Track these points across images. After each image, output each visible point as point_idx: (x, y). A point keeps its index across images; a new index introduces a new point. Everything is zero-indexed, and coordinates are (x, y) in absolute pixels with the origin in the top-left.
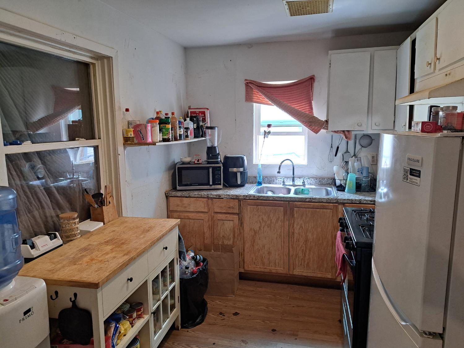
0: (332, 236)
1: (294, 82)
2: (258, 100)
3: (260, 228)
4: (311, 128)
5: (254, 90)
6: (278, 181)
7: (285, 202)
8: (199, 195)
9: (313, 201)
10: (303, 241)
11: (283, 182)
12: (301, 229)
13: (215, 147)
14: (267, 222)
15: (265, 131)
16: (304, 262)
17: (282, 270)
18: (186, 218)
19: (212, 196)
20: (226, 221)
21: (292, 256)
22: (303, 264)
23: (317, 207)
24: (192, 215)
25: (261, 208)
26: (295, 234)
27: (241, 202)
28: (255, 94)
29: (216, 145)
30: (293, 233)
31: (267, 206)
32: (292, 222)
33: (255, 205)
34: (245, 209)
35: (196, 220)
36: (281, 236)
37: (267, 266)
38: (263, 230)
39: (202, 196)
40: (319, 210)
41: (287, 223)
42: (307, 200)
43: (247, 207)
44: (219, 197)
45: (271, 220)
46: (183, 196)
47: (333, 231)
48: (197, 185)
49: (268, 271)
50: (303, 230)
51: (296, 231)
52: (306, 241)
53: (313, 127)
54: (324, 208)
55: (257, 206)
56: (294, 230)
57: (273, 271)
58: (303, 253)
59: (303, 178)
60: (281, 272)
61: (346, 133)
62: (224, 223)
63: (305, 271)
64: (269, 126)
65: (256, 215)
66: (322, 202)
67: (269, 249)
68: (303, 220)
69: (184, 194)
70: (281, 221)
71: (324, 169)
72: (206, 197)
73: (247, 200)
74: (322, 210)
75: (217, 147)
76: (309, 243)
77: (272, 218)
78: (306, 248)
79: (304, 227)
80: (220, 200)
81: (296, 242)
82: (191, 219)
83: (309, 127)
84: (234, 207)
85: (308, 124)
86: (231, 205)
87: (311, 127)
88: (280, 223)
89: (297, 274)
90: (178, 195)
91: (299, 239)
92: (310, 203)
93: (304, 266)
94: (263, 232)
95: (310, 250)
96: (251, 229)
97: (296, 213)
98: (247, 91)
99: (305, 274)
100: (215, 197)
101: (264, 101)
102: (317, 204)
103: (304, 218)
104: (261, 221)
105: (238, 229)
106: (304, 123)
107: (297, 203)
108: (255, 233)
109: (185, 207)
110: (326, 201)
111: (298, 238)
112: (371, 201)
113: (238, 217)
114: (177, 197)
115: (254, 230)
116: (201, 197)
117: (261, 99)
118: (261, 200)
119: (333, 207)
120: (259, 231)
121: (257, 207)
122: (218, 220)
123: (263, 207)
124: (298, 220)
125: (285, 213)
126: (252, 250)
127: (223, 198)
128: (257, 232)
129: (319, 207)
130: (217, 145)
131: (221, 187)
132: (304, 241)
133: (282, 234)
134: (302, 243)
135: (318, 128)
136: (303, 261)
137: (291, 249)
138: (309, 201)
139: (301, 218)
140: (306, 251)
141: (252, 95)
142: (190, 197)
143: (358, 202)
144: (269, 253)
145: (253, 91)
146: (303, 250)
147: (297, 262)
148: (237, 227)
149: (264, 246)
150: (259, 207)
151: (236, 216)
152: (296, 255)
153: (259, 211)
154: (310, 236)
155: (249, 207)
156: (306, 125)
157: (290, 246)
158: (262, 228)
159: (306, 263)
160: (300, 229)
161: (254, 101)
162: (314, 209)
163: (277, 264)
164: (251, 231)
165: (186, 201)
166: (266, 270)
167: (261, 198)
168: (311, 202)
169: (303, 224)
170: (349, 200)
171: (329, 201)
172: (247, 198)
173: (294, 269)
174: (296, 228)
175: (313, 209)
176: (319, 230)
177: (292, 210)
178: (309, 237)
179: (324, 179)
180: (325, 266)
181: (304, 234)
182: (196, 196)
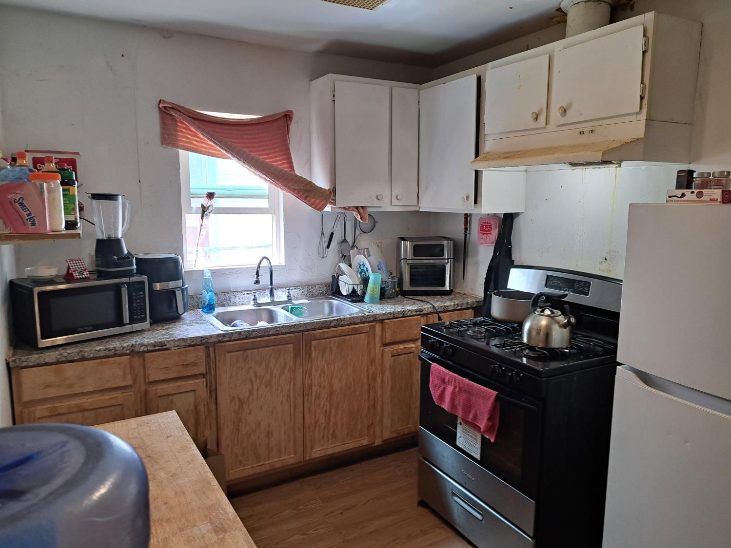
0: (368, 376)
1: (258, 119)
2: (189, 145)
3: (251, 392)
4: (309, 201)
5: (179, 124)
6: (237, 298)
7: (296, 334)
8: (110, 350)
9: (341, 324)
10: (326, 396)
11: (254, 299)
12: (322, 376)
13: (118, 241)
14: (264, 377)
15: (202, 205)
16: (328, 431)
17: (293, 457)
18: (75, 410)
19: (142, 349)
20: (178, 396)
21: (309, 427)
22: (326, 435)
23: (347, 333)
24: (90, 400)
25: (252, 353)
26: (313, 387)
27: (211, 349)
28: (182, 132)
29: (120, 236)
30: (310, 386)
31: (265, 347)
32: (309, 367)
33: (241, 350)
34: (222, 361)
35: (102, 410)
36: (289, 396)
37: (265, 461)
38: (257, 394)
39: (116, 352)
40: (349, 337)
41: (300, 371)
42: (333, 324)
43: (225, 356)
44: (161, 347)
45: (271, 374)
46: (64, 359)
47: (370, 367)
48: (90, 328)
49: (267, 468)
50: (325, 376)
51: (316, 382)
52: (331, 394)
53: (313, 200)
54: (357, 332)
55: (245, 350)
56: (312, 381)
57: (278, 465)
58: (325, 417)
59: (288, 288)
60: (291, 461)
61: (361, 210)
62: (172, 401)
63: (331, 446)
64: (211, 196)
65: (242, 369)
66: (355, 324)
67: (269, 426)
68: (326, 361)
69: (65, 354)
70: (289, 370)
71: (311, 269)
72: (128, 352)
73: (224, 344)
74: (353, 336)
75: (123, 240)
76: (335, 397)
77: (272, 369)
78: (331, 406)
79: (326, 371)
80: (163, 353)
81: (315, 400)
82: (87, 410)
83: (306, 198)
84: (196, 362)
85: (303, 194)
86: (191, 359)
87: (308, 199)
88: (287, 373)
89: (317, 456)
90: (47, 361)
91: (319, 395)
92: (336, 329)
93: (328, 438)
94: (257, 398)
95: (337, 409)
96: (233, 399)
97: (315, 350)
98: (163, 123)
99: (329, 452)
100: (150, 348)
101: (202, 147)
102: (347, 327)
103: (327, 356)
104: (253, 379)
105: (206, 406)
106: (296, 192)
107: (315, 332)
108: (241, 403)
109: (71, 386)
110: (359, 321)
111: (318, 392)
112: (416, 312)
113: (205, 381)
114: (47, 364)
115: (239, 399)
116: (115, 355)
117: (195, 143)
118: (255, 337)
119: (369, 328)
120: (248, 400)
121: (244, 354)
122: (160, 397)
123: (256, 350)
124: (317, 362)
125: (297, 354)
126: (236, 439)
127: (167, 349)
128: (246, 400)
129: (350, 333)
130: (122, 235)
131: (146, 325)
132: (328, 395)
133: (292, 392)
134: (325, 399)
135: (321, 202)
136: (326, 430)
137: (307, 416)
138: (335, 325)
139: (322, 357)
140: (330, 412)
141: (175, 133)
142: (83, 359)
143: (401, 316)
144: (269, 434)
145: (176, 125)
146: (326, 411)
147: (317, 435)
148: (204, 403)
149: (259, 424)
150: (249, 351)
151: (201, 381)
152: (316, 423)
153: (249, 360)
154: (336, 385)
155: (228, 355)
156: (300, 196)
157: (306, 411)
158: (255, 392)
159: (331, 432)
160: (320, 376)
161: (182, 145)
162: (343, 337)
163: (283, 450)
164: (233, 403)
165: (70, 370)
166: (264, 469)
167: (253, 334)
168: (339, 326)
169: (326, 366)
170: (390, 313)
171: (364, 320)
172: (226, 339)
173: (312, 449)
174: (314, 376)
175: (340, 338)
176: (350, 370)
177: (308, 346)
178: (334, 387)
179: (315, 287)
180: (359, 427)
181: (326, 383)
182: (102, 354)
